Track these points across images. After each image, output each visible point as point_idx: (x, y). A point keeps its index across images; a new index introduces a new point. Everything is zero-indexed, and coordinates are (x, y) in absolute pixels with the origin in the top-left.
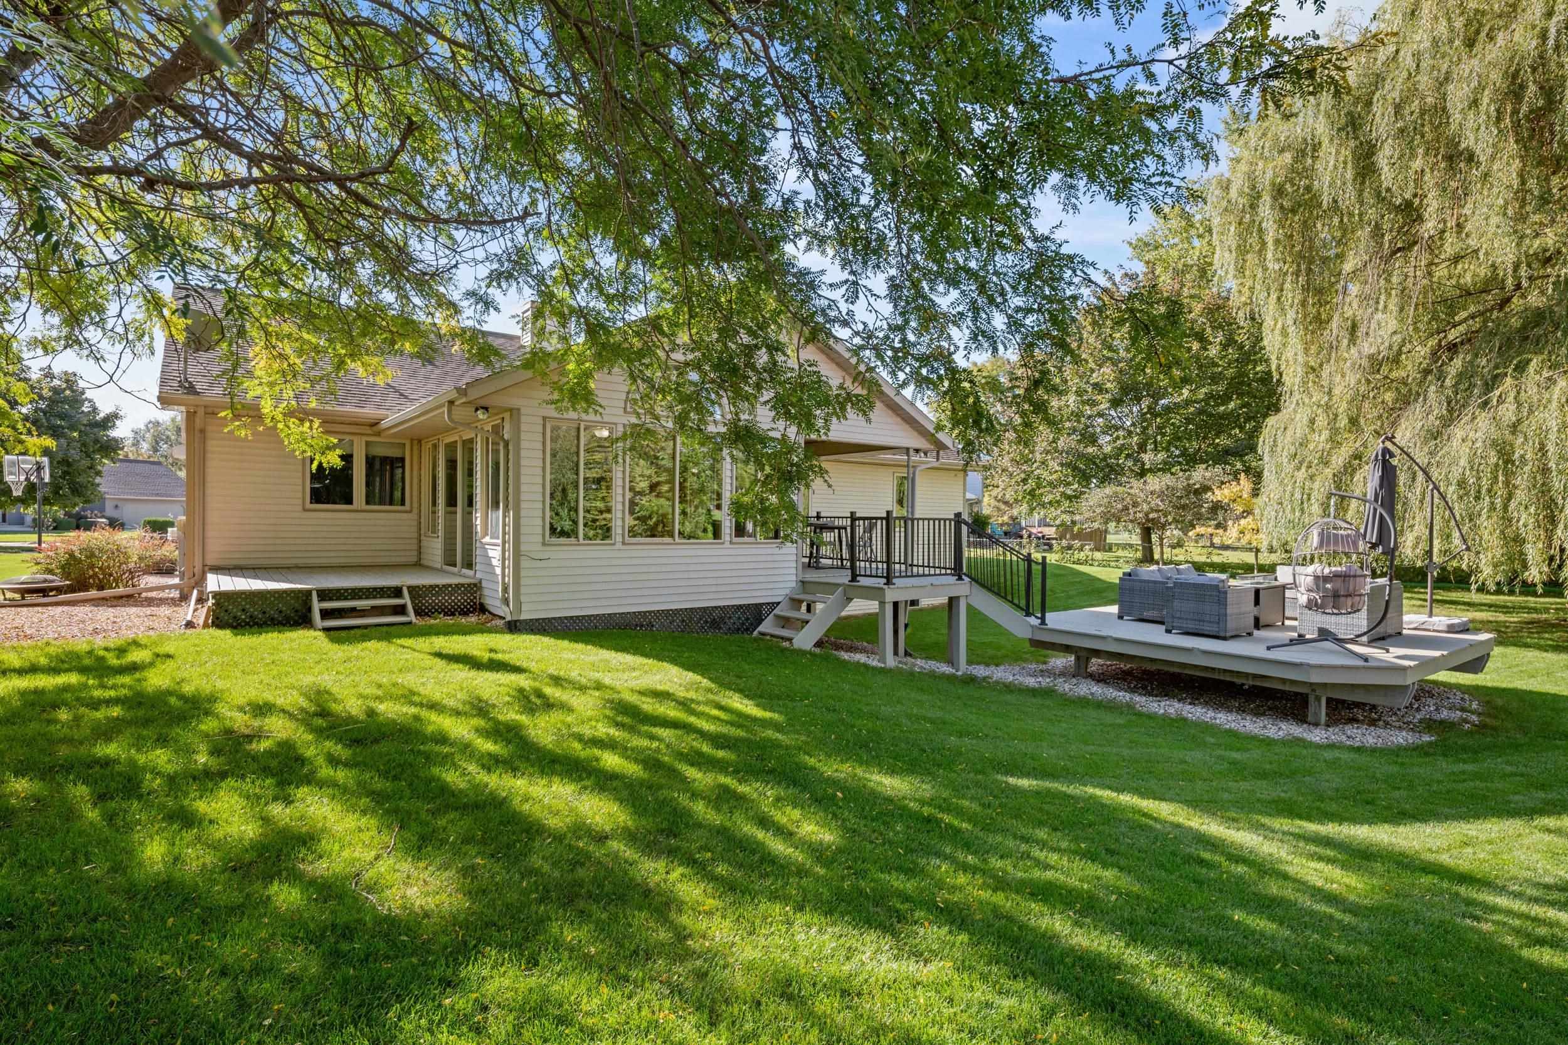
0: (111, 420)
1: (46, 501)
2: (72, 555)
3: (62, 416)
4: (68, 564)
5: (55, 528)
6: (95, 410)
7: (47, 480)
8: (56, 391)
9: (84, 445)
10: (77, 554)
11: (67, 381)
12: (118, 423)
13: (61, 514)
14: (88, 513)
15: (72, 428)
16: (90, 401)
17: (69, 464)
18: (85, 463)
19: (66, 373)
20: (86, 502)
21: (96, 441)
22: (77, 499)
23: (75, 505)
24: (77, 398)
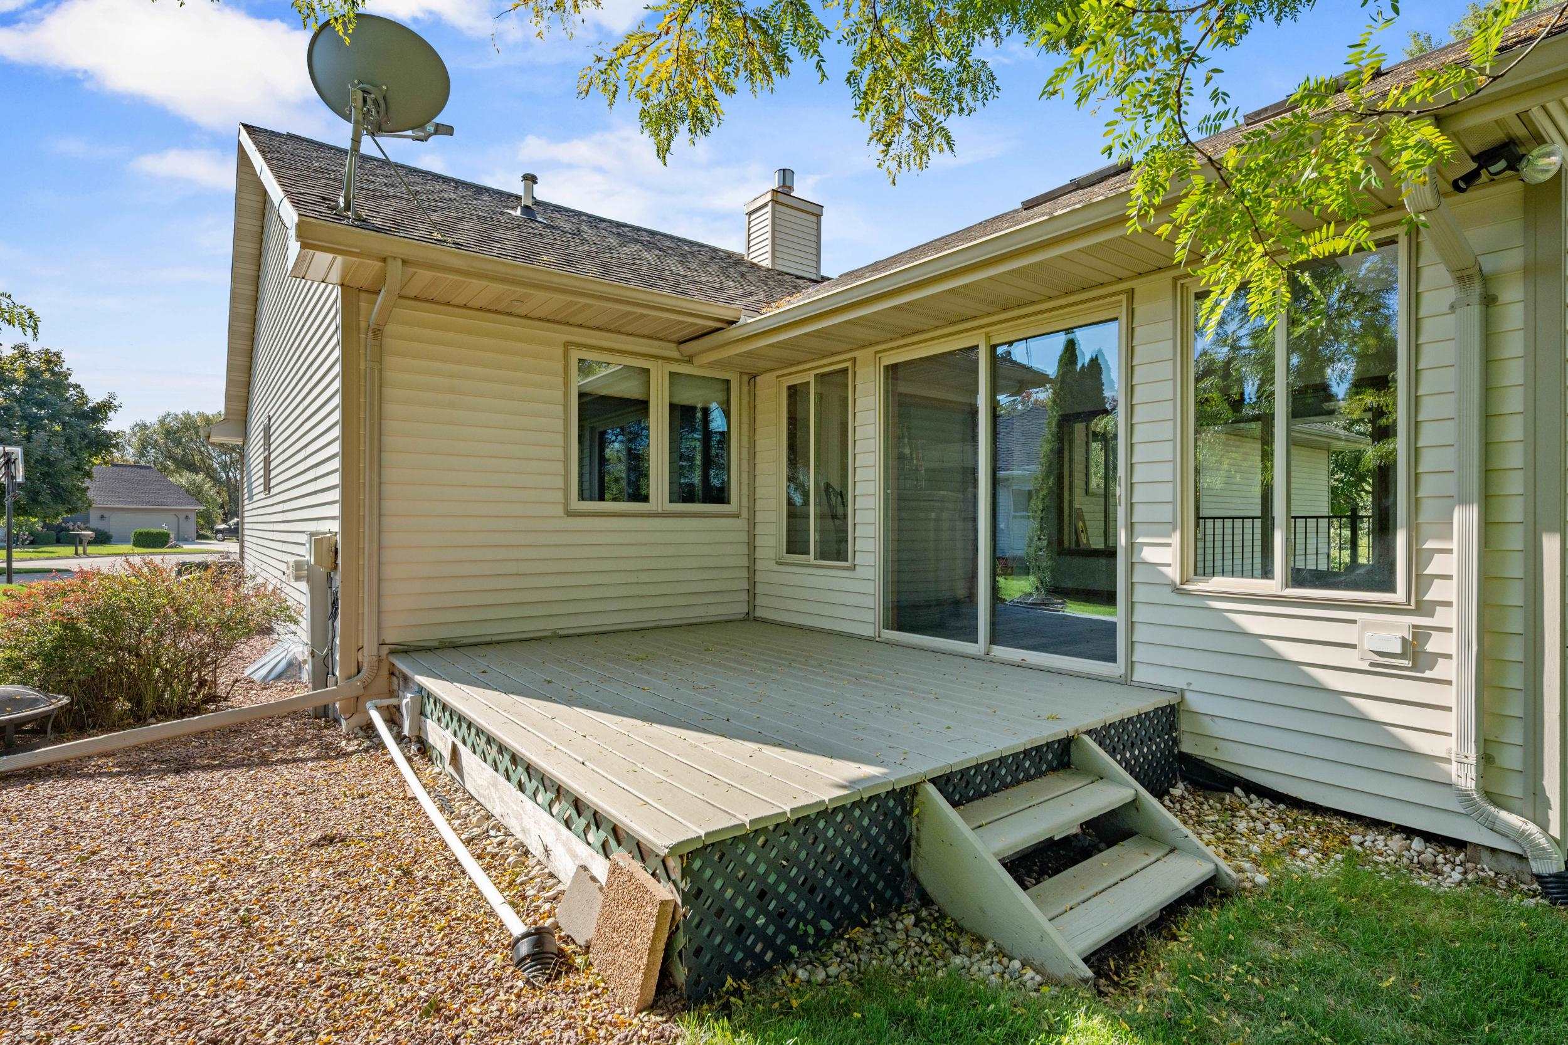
0: (103, 410)
1: (20, 510)
2: (70, 626)
3: (41, 405)
4: (60, 645)
5: (32, 543)
6: (83, 397)
7: (20, 479)
8: (32, 373)
9: (68, 440)
10: (83, 626)
11: (48, 362)
12: (111, 414)
13: (39, 527)
14: (70, 525)
15: (52, 418)
16: (77, 386)
17: (50, 464)
18: (71, 462)
19: (47, 352)
20: (70, 511)
21: (84, 436)
22: (61, 508)
23: (57, 514)
24: (60, 383)
